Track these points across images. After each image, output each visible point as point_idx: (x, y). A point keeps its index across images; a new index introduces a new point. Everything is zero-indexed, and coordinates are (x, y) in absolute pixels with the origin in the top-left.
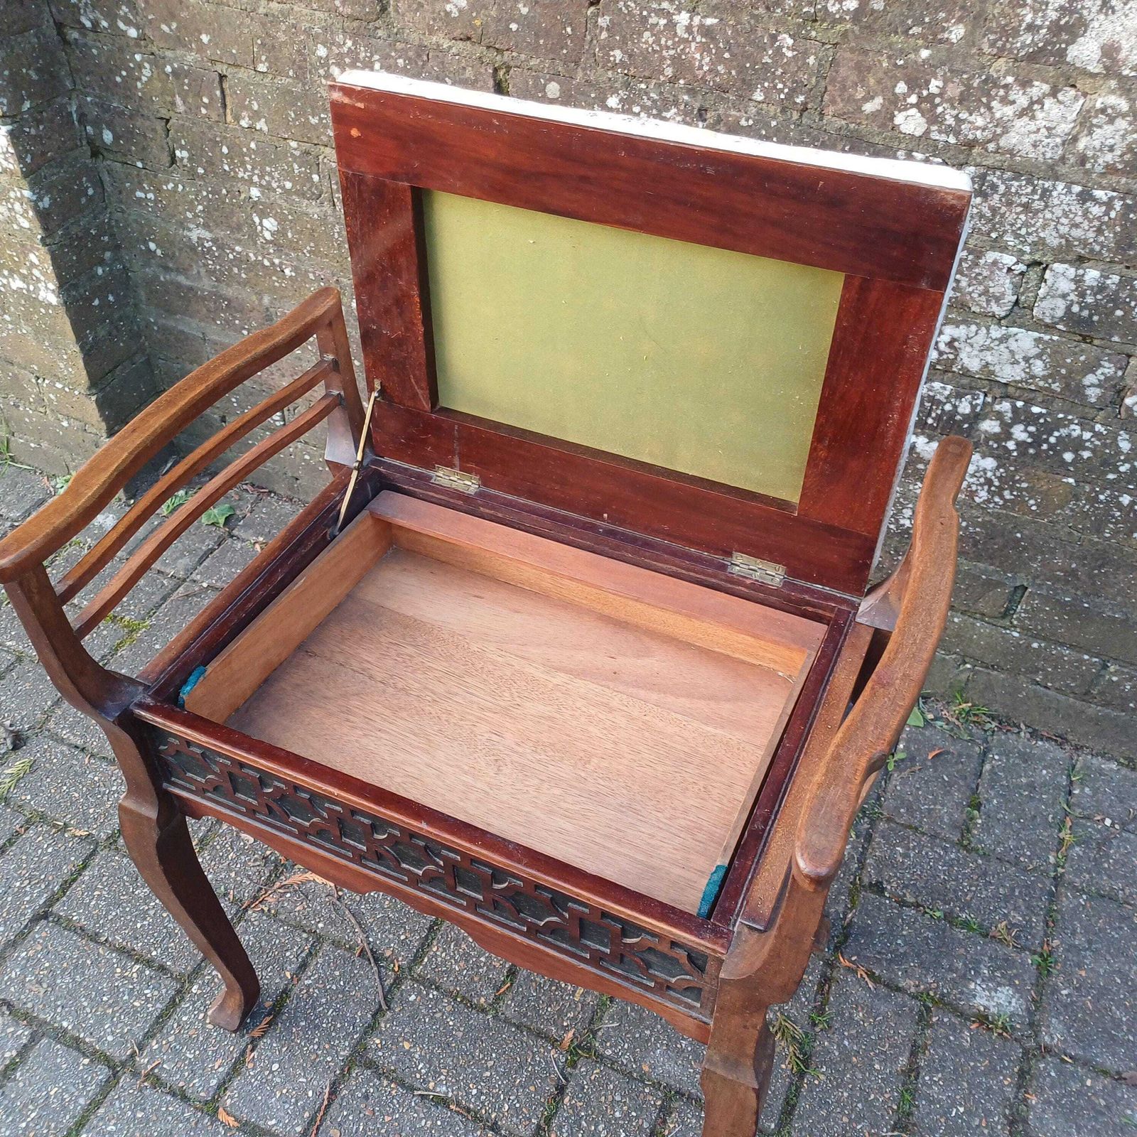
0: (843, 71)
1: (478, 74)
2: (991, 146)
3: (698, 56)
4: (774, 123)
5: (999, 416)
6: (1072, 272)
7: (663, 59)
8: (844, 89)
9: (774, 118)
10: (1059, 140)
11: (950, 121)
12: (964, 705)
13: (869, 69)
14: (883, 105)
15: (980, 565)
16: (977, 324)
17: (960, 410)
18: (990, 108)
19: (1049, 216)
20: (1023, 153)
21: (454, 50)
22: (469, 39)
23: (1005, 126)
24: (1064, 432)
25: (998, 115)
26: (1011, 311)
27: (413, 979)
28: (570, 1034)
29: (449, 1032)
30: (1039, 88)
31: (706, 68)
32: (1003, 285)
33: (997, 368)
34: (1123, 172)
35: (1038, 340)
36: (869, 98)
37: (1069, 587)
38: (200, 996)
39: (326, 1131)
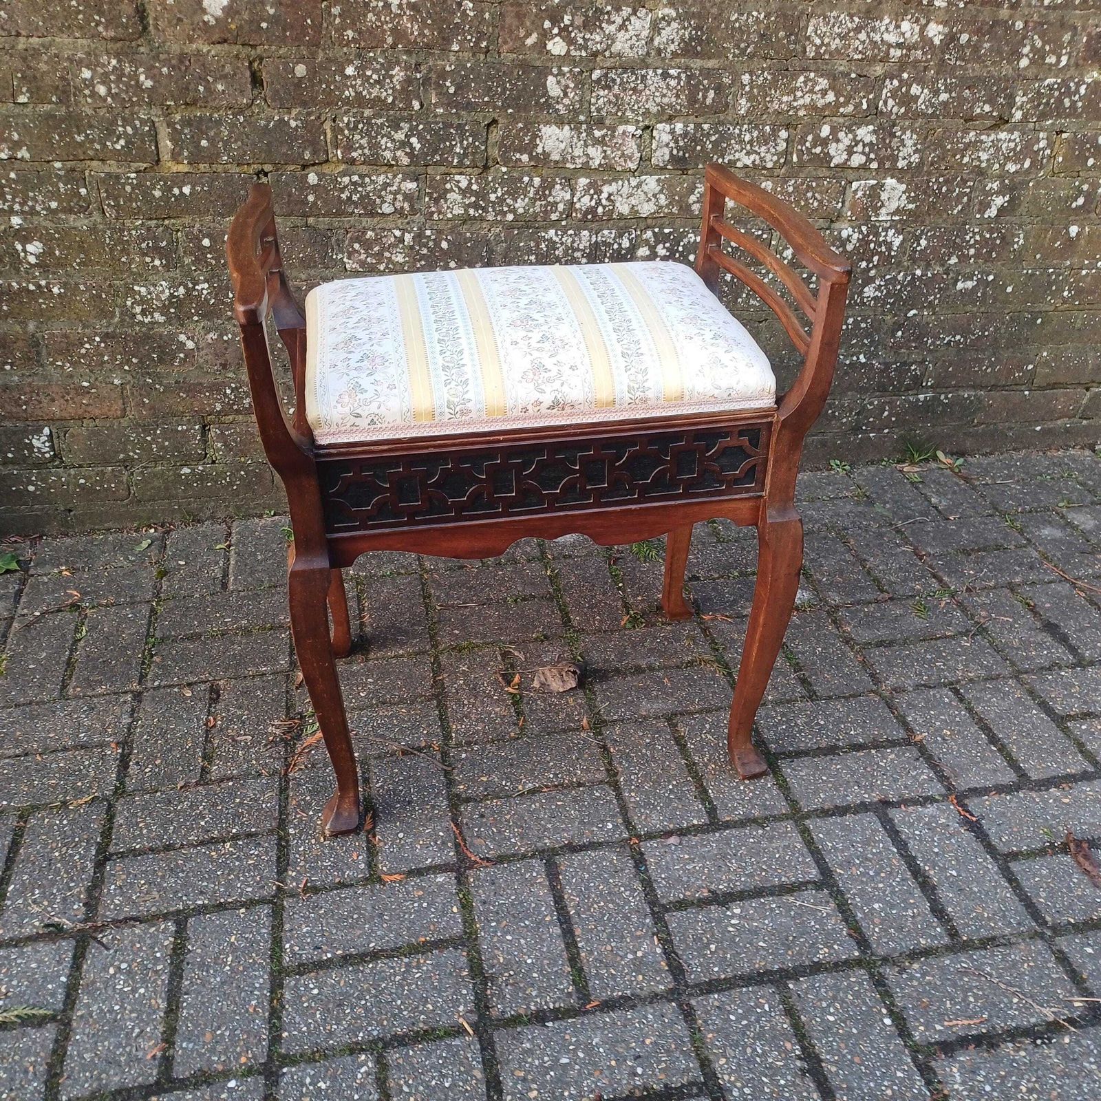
0: (508, 20)
1: (236, 69)
2: (607, 54)
3: (409, 25)
4: (469, 65)
5: (647, 242)
6: (668, 128)
7: (384, 31)
8: (511, 32)
9: (468, 61)
10: (643, 42)
11: (581, 41)
13: (525, 15)
14: (538, 38)
16: (622, 179)
17: (623, 246)
18: (602, 28)
19: (648, 93)
20: (625, 55)
21: (213, 53)
22: (225, 41)
23: (612, 38)
24: (686, 240)
25: (607, 32)
26: (639, 164)
27: (453, 748)
28: (585, 721)
29: (506, 759)
30: (626, 11)
31: (416, 33)
32: (631, 147)
33: (639, 207)
34: (683, 55)
35: (658, 181)
36: (528, 35)
38: (301, 832)
39: (472, 844)
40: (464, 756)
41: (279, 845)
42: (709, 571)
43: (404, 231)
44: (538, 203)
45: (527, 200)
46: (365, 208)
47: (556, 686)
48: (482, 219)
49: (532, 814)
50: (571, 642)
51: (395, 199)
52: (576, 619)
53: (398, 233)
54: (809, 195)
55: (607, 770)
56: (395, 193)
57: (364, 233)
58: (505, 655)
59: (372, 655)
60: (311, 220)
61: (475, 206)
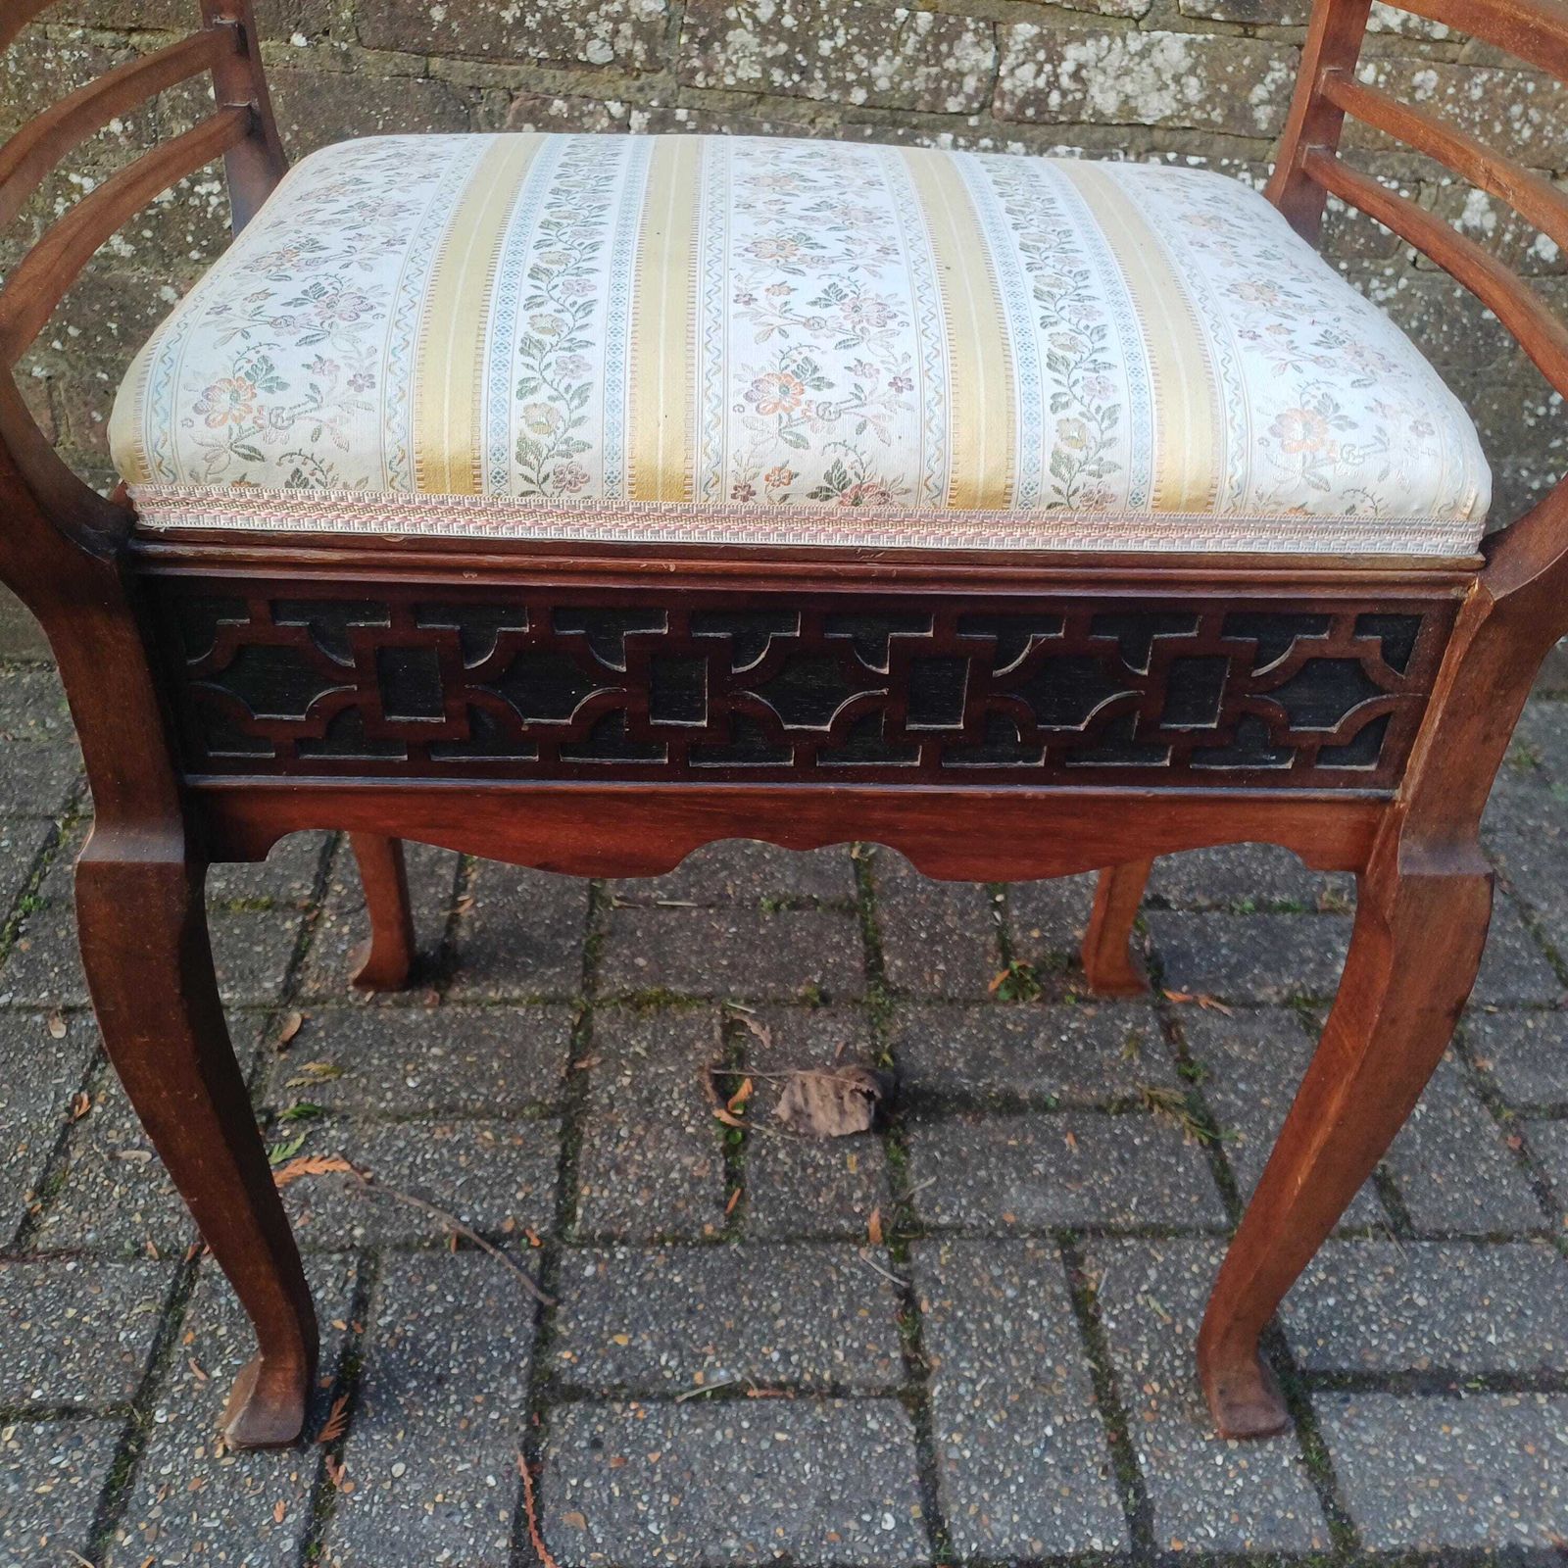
16: (1109, 34)
26: (1150, 2)
27: (571, 1245)
28: (874, 1218)
29: (681, 1293)
33: (1140, 102)
35: (1189, 45)
38: (178, 1424)
39: (555, 1524)
40: (589, 1271)
41: (121, 1450)
42: (1190, 890)
43: (630, 105)
44: (922, 70)
45: (898, 60)
46: (550, 48)
47: (826, 1121)
48: (798, 95)
49: (711, 1457)
50: (876, 1018)
51: (616, 32)
52: (894, 964)
53: (616, 108)
54: (1516, 110)
55: (907, 1361)
56: (617, 19)
57: (546, 103)
58: (732, 1027)
59: (455, 993)
60: (436, 64)
61: (786, 63)
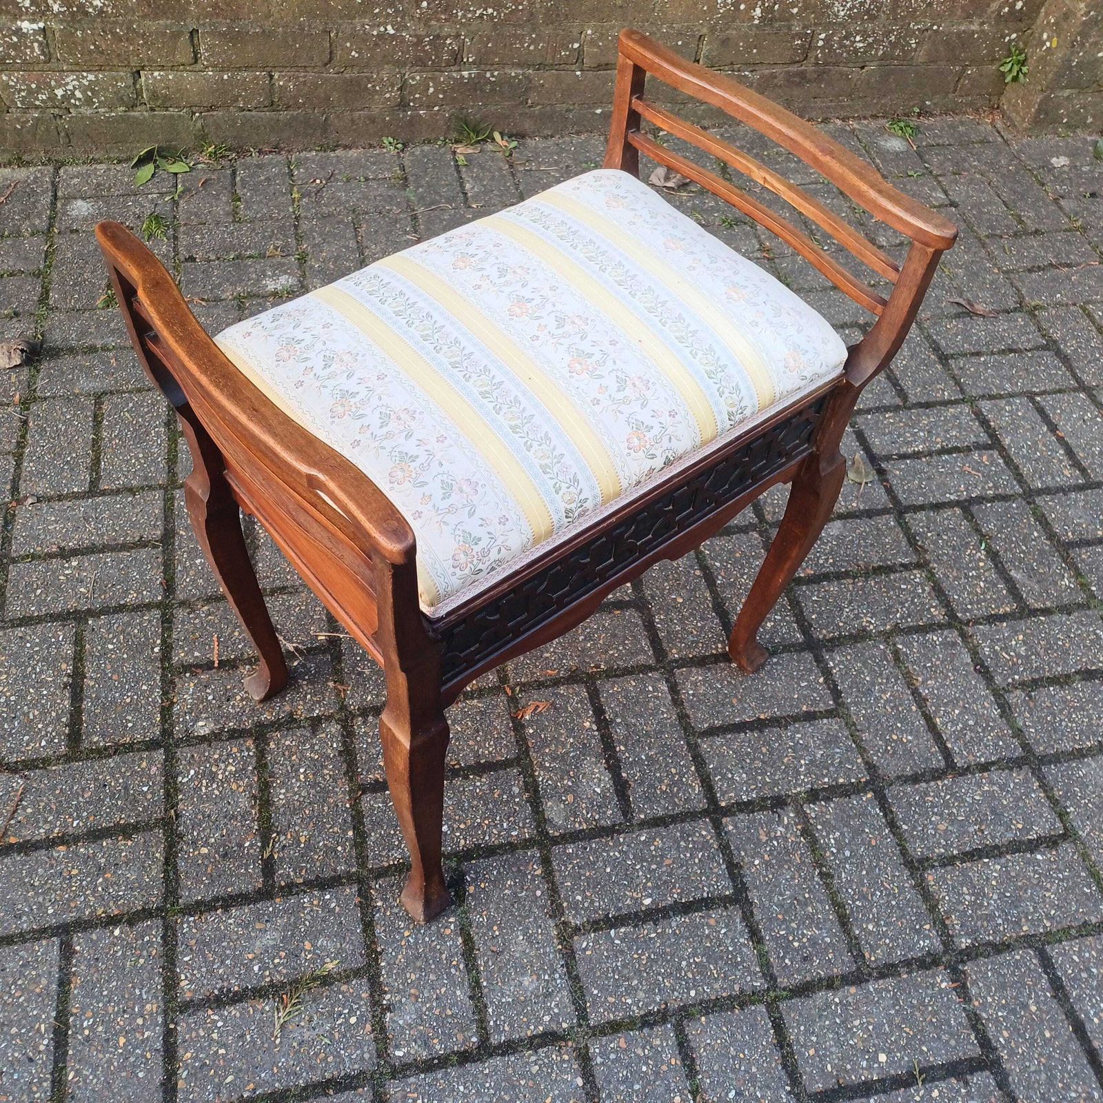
12: (210, 150)
15: (161, 22)
28: (18, 396)
37: (220, 19)
42: (207, 252)
50: (40, 320)
52: (54, 296)
55: (18, 442)
